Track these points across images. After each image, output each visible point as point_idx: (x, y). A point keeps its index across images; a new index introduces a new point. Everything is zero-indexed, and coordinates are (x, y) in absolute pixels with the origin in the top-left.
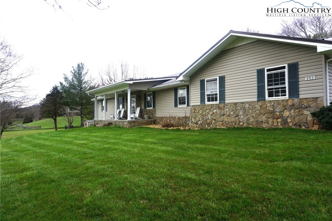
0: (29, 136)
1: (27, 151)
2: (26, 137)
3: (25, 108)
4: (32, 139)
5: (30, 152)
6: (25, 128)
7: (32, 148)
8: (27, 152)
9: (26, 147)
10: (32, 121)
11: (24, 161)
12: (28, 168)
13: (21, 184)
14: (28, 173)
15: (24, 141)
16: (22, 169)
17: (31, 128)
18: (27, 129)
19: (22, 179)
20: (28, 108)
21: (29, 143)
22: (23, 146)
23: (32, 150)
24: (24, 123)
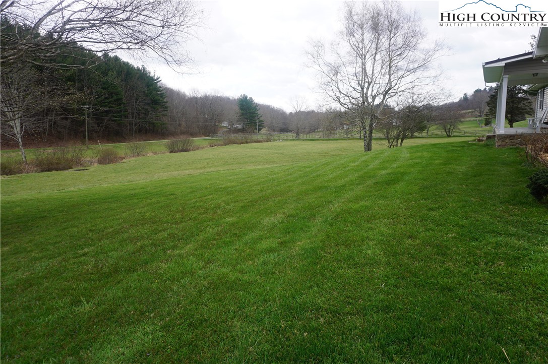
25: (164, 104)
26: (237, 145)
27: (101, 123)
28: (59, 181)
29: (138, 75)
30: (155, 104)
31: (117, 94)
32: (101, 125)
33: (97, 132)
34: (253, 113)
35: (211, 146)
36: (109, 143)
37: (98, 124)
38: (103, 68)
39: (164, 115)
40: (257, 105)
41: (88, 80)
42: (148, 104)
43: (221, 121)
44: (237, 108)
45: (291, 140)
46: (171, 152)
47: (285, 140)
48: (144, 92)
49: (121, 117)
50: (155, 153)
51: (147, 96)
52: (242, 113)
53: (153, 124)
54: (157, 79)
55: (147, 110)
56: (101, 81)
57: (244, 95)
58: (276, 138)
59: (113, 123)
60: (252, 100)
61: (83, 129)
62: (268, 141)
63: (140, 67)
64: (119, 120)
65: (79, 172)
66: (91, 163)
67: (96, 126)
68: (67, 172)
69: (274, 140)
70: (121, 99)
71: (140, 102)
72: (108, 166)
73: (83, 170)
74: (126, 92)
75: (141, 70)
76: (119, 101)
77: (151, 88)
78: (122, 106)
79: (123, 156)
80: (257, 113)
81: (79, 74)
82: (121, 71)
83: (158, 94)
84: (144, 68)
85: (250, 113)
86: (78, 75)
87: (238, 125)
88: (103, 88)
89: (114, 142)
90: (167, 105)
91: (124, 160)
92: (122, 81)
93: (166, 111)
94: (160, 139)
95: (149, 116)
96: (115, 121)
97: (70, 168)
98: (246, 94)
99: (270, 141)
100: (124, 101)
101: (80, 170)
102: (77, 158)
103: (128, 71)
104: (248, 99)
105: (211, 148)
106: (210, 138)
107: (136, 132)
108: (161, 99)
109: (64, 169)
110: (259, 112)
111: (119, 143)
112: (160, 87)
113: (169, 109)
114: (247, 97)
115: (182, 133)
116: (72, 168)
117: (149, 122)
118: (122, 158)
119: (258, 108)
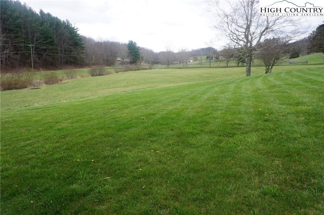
0: (298, 71)
1: (299, 85)
2: (296, 72)
3: (294, 43)
4: (302, 75)
5: (301, 86)
6: (291, 63)
7: (303, 83)
8: (298, 87)
9: (297, 81)
10: (298, 56)
11: (297, 95)
12: (302, 102)
13: (298, 117)
14: (304, 108)
15: (294, 76)
16: (296, 103)
17: (297, 64)
18: (293, 64)
19: (297, 112)
20: (298, 43)
21: (300, 78)
22: (294, 80)
23: (304, 85)
24: (290, 58)
25: (81, 45)
26: (133, 72)
27: (41, 57)
28: (21, 98)
29: (64, 26)
30: (76, 45)
31: (50, 38)
32: (41, 59)
33: (38, 63)
34: (137, 52)
35: (116, 72)
36: (47, 70)
37: (39, 58)
38: (40, 20)
39: (82, 53)
40: (138, 48)
41: (31, 28)
42: (71, 45)
43: (116, 57)
44: (127, 49)
45: (165, 68)
46: (92, 76)
47: (161, 68)
48: (68, 37)
49: (54, 53)
50: (82, 76)
51: (70, 39)
52: (130, 52)
53: (75, 58)
54: (77, 29)
55: (71, 49)
56: (39, 29)
57: (131, 40)
58: (155, 67)
59: (49, 57)
60: (136, 43)
61: (29, 61)
62: (151, 69)
63: (65, 21)
64: (53, 56)
65: (34, 90)
66: (40, 84)
67: (37, 59)
68: (24, 90)
69: (154, 68)
70: (53, 41)
71: (66, 44)
72: (54, 85)
73: (37, 88)
74: (56, 36)
75: (66, 23)
76: (52, 43)
77: (73, 34)
78: (55, 46)
79: (61, 79)
80: (139, 52)
81: (24, 23)
82: (53, 23)
83: (78, 39)
84: (68, 22)
85: (135, 52)
86: (23, 25)
87: (127, 60)
88: (41, 34)
89: (50, 70)
90: (84, 46)
91: (63, 82)
92: (54, 29)
93: (83, 50)
94: (80, 68)
95: (73, 53)
96: (50, 56)
97: (25, 87)
98: (132, 40)
99: (152, 69)
100: (56, 42)
101: (34, 89)
102: (29, 80)
103: (57, 23)
104: (133, 43)
105: (116, 73)
106: (111, 67)
107: (64, 63)
108: (80, 42)
109: (21, 88)
110: (140, 51)
111: (54, 70)
112: (79, 34)
113: (85, 49)
114: (132, 42)
115: (94, 64)
116: (27, 87)
117: (73, 57)
118: (61, 80)
119: (139, 49)
